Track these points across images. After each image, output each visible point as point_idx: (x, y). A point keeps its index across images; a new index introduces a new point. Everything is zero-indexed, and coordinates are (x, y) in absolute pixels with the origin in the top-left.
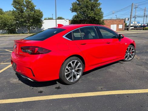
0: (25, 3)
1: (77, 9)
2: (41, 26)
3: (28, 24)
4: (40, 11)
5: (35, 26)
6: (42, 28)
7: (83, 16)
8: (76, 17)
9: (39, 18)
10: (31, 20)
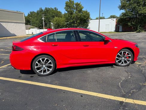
0: (75, 6)
1: (125, 6)
2: (87, 26)
3: (76, 25)
4: (87, 12)
5: (81, 26)
6: (88, 28)
7: (131, 14)
8: (124, 15)
9: (85, 18)
10: (78, 21)
